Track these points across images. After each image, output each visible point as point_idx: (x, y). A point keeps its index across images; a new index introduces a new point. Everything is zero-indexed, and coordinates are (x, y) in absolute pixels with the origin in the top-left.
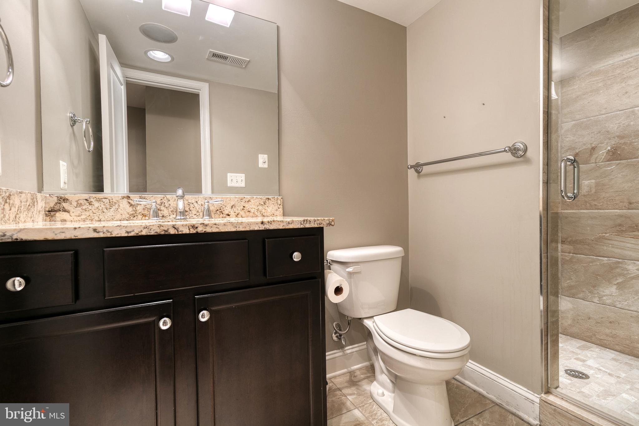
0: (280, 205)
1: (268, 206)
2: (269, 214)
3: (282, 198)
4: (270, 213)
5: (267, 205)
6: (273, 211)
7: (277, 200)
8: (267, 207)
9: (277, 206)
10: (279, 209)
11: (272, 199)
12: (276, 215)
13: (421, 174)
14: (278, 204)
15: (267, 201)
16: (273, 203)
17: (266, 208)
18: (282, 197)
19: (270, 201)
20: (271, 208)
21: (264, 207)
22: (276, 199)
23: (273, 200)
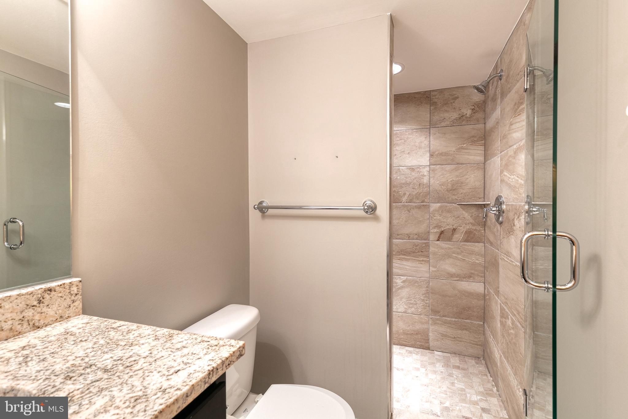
0: (76, 294)
1: (48, 306)
2: (51, 319)
3: (81, 281)
4: (52, 316)
5: (46, 304)
6: (60, 311)
7: (70, 287)
8: (45, 307)
9: (70, 298)
10: (75, 304)
11: (57, 289)
12: (67, 316)
13: (266, 214)
14: (72, 295)
15: (46, 296)
16: (60, 295)
17: (45, 309)
18: (80, 279)
19: (53, 293)
20: (55, 307)
21: (39, 310)
22: (68, 287)
23: (61, 289)
